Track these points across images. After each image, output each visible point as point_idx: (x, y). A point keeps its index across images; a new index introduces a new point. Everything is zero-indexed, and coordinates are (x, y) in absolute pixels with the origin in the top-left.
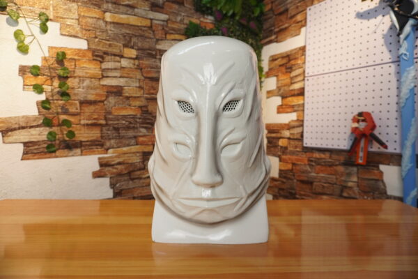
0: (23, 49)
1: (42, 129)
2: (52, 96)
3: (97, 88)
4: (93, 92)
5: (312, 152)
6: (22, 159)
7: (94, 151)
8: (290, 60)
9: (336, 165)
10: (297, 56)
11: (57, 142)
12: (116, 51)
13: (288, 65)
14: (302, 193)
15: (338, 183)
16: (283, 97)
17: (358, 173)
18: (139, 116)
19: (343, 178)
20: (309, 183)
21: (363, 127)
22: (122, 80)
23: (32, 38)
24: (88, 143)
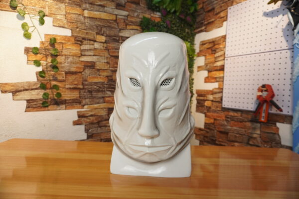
0: (27, 36)
1: (39, 91)
2: (47, 68)
3: (78, 63)
4: (74, 65)
5: (229, 112)
6: (25, 111)
7: (74, 107)
8: (214, 45)
9: (245, 122)
10: (220, 42)
11: (49, 100)
12: (91, 37)
13: (214, 48)
14: (221, 140)
15: (246, 134)
16: (209, 71)
17: (261, 128)
18: (106, 83)
19: (250, 131)
20: (226, 133)
21: (265, 95)
22: (95, 57)
23: (34, 28)
24: (70, 101)
